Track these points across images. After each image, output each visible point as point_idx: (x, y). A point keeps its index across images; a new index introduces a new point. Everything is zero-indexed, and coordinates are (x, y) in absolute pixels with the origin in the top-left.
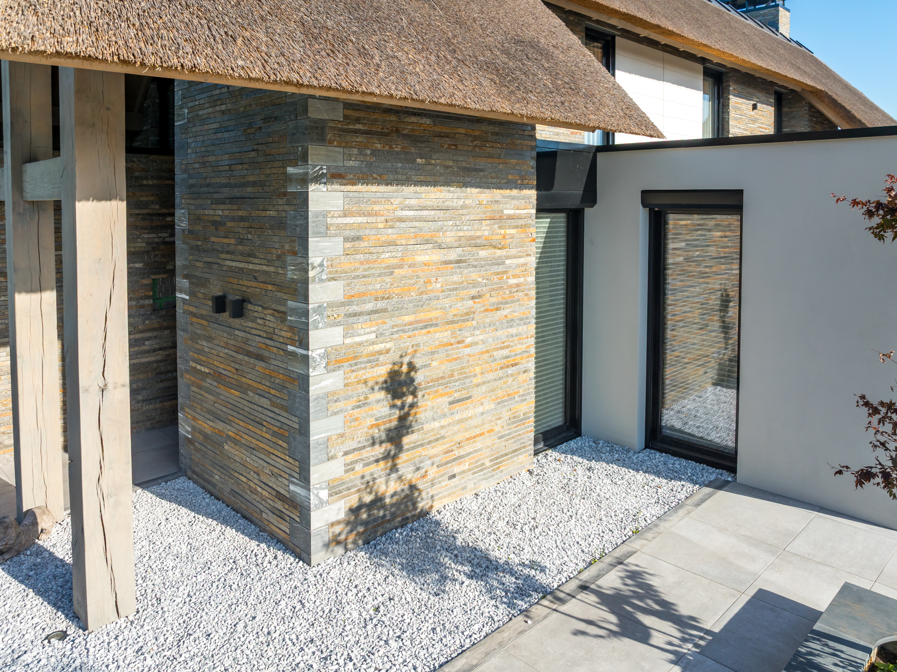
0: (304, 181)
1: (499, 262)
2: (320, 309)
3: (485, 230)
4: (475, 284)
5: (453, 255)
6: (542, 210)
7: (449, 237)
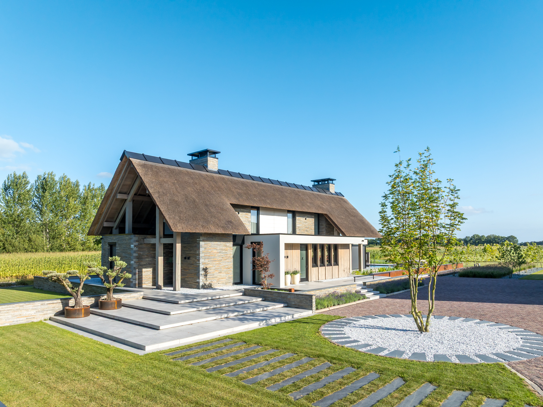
0: (200, 241)
1: (226, 253)
2: (201, 257)
3: (224, 248)
4: (222, 256)
5: (219, 251)
6: (234, 245)
7: (218, 248)
